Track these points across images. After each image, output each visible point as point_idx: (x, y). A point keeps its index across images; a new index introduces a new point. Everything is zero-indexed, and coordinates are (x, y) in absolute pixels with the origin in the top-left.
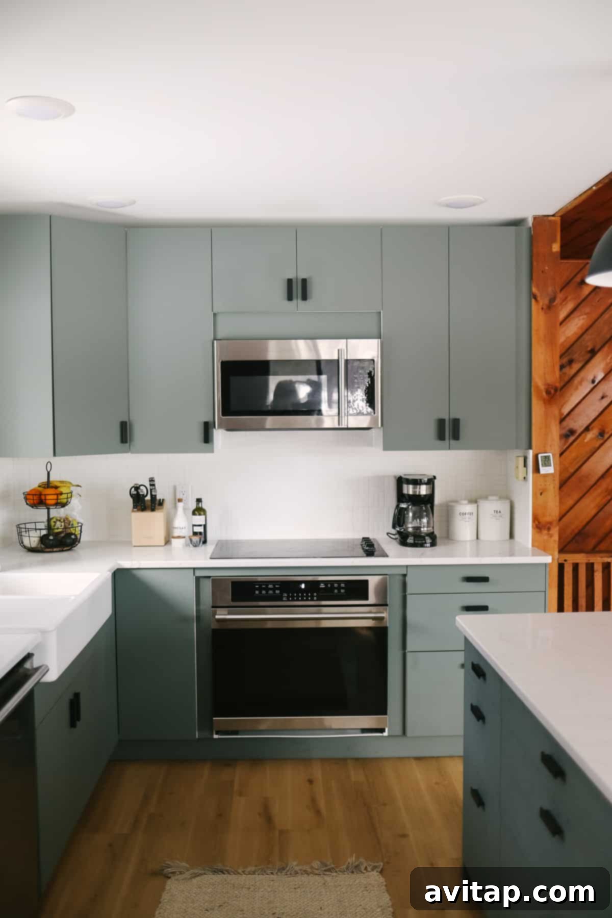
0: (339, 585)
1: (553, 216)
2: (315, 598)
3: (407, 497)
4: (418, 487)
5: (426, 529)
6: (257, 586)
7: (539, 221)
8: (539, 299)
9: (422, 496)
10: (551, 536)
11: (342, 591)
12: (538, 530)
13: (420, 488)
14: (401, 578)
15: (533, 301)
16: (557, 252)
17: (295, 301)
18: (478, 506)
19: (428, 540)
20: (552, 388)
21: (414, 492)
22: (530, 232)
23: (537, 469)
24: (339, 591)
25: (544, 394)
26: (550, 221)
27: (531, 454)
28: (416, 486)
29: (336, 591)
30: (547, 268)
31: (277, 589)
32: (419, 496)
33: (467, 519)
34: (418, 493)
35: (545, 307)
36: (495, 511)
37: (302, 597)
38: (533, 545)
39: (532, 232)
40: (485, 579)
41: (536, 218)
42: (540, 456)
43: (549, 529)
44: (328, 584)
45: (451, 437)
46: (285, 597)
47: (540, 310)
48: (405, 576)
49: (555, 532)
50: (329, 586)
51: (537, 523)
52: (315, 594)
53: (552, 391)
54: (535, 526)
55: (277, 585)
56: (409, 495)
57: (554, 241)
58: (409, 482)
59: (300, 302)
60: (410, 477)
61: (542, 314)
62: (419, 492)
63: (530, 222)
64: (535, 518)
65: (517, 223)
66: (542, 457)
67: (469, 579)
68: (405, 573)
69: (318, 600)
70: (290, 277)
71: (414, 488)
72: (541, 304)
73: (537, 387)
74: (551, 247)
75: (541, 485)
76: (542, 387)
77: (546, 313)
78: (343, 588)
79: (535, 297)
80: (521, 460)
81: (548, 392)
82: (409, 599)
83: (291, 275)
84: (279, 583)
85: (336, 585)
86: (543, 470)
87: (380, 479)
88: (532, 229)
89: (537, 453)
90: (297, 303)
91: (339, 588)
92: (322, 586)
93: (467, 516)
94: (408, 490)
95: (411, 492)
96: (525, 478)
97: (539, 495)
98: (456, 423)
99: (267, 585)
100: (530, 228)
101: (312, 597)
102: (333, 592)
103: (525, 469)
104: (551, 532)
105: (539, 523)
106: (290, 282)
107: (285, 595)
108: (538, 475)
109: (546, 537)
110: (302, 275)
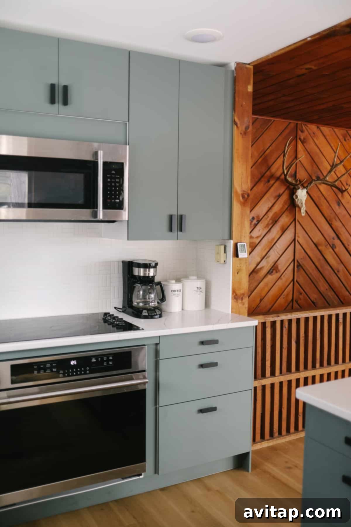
0: (108, 358)
1: (249, 64)
2: (88, 372)
3: (138, 277)
4: (147, 269)
5: (153, 304)
6: (35, 367)
7: (240, 66)
8: (239, 125)
9: (150, 277)
10: (243, 304)
11: (111, 363)
12: (235, 300)
13: (149, 271)
14: (154, 347)
15: (235, 127)
16: (250, 92)
17: (56, 105)
18: (183, 285)
19: (158, 312)
20: (246, 194)
21: (145, 274)
22: (233, 74)
23: (236, 255)
24: (108, 363)
25: (241, 198)
26: (247, 68)
27: (231, 243)
28: (146, 269)
29: (105, 364)
30: (244, 103)
31: (54, 367)
32: (149, 277)
33: (176, 295)
34: (147, 275)
35: (242, 132)
36: (197, 288)
37: (73, 372)
38: (232, 312)
39: (235, 74)
40: (215, 342)
41: (238, 64)
42: (239, 244)
43: (242, 299)
44: (98, 358)
45: (178, 230)
46: (61, 374)
47: (240, 135)
48: (157, 344)
49: (246, 300)
50: (99, 359)
51: (235, 295)
52: (88, 368)
53: (246, 196)
54: (233, 297)
55: (54, 364)
56: (140, 277)
57: (249, 83)
58: (139, 265)
59: (61, 107)
60: (141, 262)
61: (240, 136)
62: (149, 274)
63: (233, 66)
64: (234, 292)
65: (222, 66)
66: (239, 245)
67: (202, 343)
68: (158, 342)
69: (90, 373)
70: (53, 82)
71: (145, 271)
72: (240, 129)
73: (237, 192)
74: (247, 88)
75: (238, 266)
76: (240, 192)
77: (243, 137)
78: (111, 360)
79: (236, 124)
80: (222, 247)
81: (243, 197)
82: (162, 363)
83: (54, 81)
84: (57, 362)
85: (105, 358)
86: (242, 255)
87: (108, 264)
88: (235, 72)
89: (236, 242)
90: (58, 107)
91: (108, 361)
92: (94, 360)
93: (176, 292)
94: (139, 272)
95: (142, 274)
96: (225, 261)
97: (236, 273)
98: (181, 218)
99: (45, 365)
100: (233, 71)
101: (85, 371)
102: (102, 364)
103: (225, 254)
104: (244, 301)
105: (236, 294)
106: (53, 87)
107: (62, 372)
108: (237, 259)
109: (240, 305)
110: (63, 83)
